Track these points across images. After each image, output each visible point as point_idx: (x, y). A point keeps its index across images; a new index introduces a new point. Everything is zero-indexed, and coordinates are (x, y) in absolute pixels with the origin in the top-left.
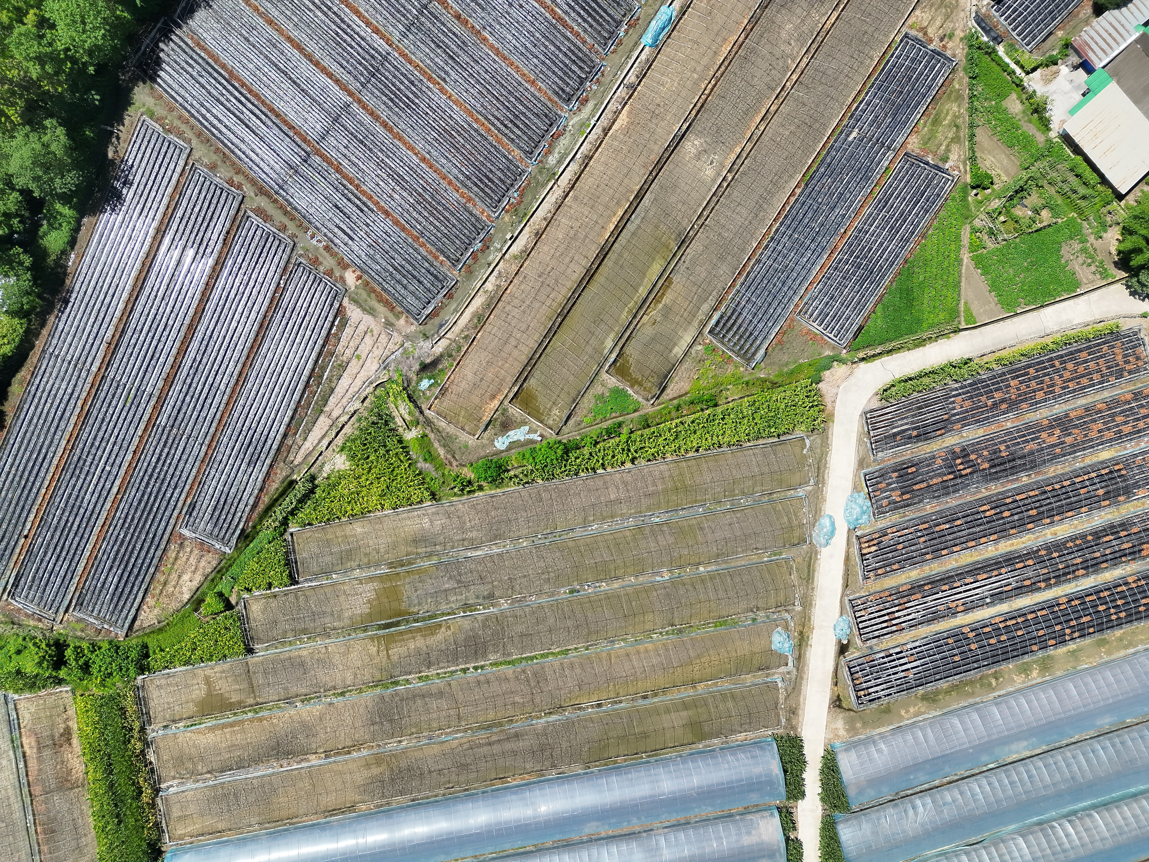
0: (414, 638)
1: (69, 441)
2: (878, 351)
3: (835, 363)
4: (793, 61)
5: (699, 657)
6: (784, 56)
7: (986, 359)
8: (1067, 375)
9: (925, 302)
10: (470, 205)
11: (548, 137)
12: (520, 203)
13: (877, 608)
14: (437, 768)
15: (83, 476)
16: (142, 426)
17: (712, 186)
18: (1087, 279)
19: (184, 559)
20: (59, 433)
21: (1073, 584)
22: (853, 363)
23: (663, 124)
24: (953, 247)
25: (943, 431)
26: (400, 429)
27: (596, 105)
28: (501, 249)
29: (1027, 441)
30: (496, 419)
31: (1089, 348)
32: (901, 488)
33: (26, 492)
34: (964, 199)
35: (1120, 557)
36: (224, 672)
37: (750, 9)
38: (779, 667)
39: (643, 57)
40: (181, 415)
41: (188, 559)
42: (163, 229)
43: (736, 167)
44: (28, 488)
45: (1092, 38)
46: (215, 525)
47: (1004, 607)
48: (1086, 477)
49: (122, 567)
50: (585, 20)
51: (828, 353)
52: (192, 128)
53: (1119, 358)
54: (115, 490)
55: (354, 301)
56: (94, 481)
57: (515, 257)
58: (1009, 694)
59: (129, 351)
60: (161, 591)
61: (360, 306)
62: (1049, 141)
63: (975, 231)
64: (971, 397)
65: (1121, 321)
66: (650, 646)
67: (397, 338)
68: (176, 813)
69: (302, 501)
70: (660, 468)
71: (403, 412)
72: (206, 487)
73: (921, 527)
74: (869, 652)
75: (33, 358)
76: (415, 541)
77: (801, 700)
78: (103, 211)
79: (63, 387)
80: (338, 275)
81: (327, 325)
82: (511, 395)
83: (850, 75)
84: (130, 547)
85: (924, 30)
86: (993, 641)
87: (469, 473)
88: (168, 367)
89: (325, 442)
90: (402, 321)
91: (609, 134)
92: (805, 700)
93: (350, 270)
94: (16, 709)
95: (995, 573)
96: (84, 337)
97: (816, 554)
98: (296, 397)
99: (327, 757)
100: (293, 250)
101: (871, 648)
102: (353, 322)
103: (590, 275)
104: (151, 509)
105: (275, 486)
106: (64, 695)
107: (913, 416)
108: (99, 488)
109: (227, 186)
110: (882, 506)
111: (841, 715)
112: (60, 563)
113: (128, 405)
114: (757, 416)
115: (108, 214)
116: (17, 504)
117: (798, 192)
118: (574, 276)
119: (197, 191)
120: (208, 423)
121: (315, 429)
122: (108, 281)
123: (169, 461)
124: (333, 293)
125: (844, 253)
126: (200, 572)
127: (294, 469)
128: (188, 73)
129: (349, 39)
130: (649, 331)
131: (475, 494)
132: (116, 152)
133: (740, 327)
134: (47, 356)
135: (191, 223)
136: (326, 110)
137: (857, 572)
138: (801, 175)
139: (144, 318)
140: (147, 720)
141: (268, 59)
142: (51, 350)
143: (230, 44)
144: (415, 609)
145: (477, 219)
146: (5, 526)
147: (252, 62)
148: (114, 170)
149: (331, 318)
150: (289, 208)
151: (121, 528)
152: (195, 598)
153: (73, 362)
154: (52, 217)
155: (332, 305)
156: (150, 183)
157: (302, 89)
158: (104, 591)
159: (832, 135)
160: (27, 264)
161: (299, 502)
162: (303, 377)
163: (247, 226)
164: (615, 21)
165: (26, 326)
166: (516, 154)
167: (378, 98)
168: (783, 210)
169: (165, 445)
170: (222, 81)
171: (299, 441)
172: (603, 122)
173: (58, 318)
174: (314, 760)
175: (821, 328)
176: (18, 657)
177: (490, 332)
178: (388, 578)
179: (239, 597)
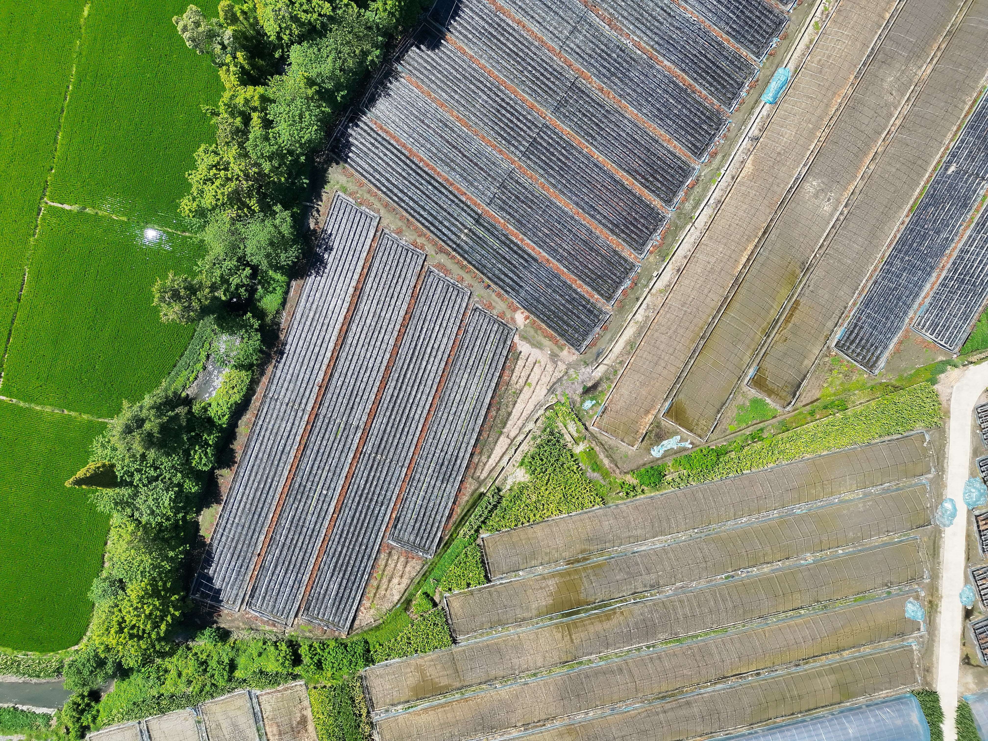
0: (593, 623)
1: (290, 471)
2: (985, 354)
3: (949, 367)
4: (896, 108)
6: (888, 105)
10: (619, 250)
11: (684, 187)
12: (662, 245)
14: (620, 734)
15: (304, 500)
16: (351, 455)
17: (831, 220)
19: (393, 566)
20: (281, 464)
22: (964, 366)
23: (784, 169)
26: (569, 445)
27: (724, 156)
28: (647, 286)
30: (651, 432)
33: (256, 517)
36: (433, 661)
37: (855, 66)
38: (912, 632)
39: (764, 112)
40: (383, 444)
42: (360, 286)
43: (851, 202)
44: (258, 513)
46: (417, 535)
49: (341, 575)
50: (711, 85)
51: (941, 358)
52: (380, 200)
54: (331, 510)
55: (524, 338)
56: (314, 504)
57: (661, 291)
59: (337, 391)
60: (375, 594)
61: (529, 342)
66: (799, 621)
67: (562, 367)
69: (491, 511)
71: (571, 429)
72: (408, 502)
76: (587, 540)
77: (935, 660)
78: (308, 275)
79: (283, 425)
80: (509, 317)
81: (503, 359)
82: (664, 410)
84: (347, 558)
87: (631, 480)
88: (370, 402)
89: (506, 459)
90: (565, 352)
91: (737, 182)
92: (938, 659)
93: (519, 312)
94: (259, 703)
96: (298, 383)
97: (940, 533)
98: (480, 422)
99: (525, 729)
100: (470, 298)
102: (523, 355)
103: (727, 303)
104: (362, 524)
105: (465, 499)
106: (298, 688)
108: (318, 509)
109: (412, 247)
111: (970, 671)
112: (288, 575)
113: (339, 437)
115: (313, 277)
116: (249, 527)
117: (907, 220)
118: (713, 304)
119: (387, 253)
120: (405, 449)
121: (497, 448)
122: (316, 334)
123: (375, 483)
124: (506, 332)
125: (949, 271)
126: (406, 576)
127: (481, 483)
128: (374, 153)
129: (508, 115)
130: (781, 348)
131: (638, 497)
132: (317, 223)
133: (862, 339)
134: (268, 400)
135: (383, 280)
136: (493, 178)
137: (977, 547)
138: (909, 206)
139: (348, 363)
140: (371, 705)
141: (441, 137)
142: (271, 395)
143: (408, 126)
144: (591, 599)
145: (626, 261)
146: (240, 546)
147: (428, 140)
148: (316, 239)
149: (505, 353)
150: (465, 263)
151: (338, 542)
152: (404, 598)
153: (291, 404)
154: (266, 282)
155: (505, 343)
156: (347, 248)
157: (471, 161)
158: (327, 597)
159: (934, 170)
160: (256, 326)
161: (489, 512)
162: (484, 404)
163: (430, 280)
164: (738, 84)
165: (250, 376)
166: (657, 203)
167: (535, 163)
168: (895, 237)
169: (371, 469)
170: (403, 158)
171: (484, 459)
172: (732, 171)
173: (276, 367)
174: (514, 733)
175: (933, 337)
176: (260, 659)
177: (641, 357)
178: (568, 573)
179: (442, 597)
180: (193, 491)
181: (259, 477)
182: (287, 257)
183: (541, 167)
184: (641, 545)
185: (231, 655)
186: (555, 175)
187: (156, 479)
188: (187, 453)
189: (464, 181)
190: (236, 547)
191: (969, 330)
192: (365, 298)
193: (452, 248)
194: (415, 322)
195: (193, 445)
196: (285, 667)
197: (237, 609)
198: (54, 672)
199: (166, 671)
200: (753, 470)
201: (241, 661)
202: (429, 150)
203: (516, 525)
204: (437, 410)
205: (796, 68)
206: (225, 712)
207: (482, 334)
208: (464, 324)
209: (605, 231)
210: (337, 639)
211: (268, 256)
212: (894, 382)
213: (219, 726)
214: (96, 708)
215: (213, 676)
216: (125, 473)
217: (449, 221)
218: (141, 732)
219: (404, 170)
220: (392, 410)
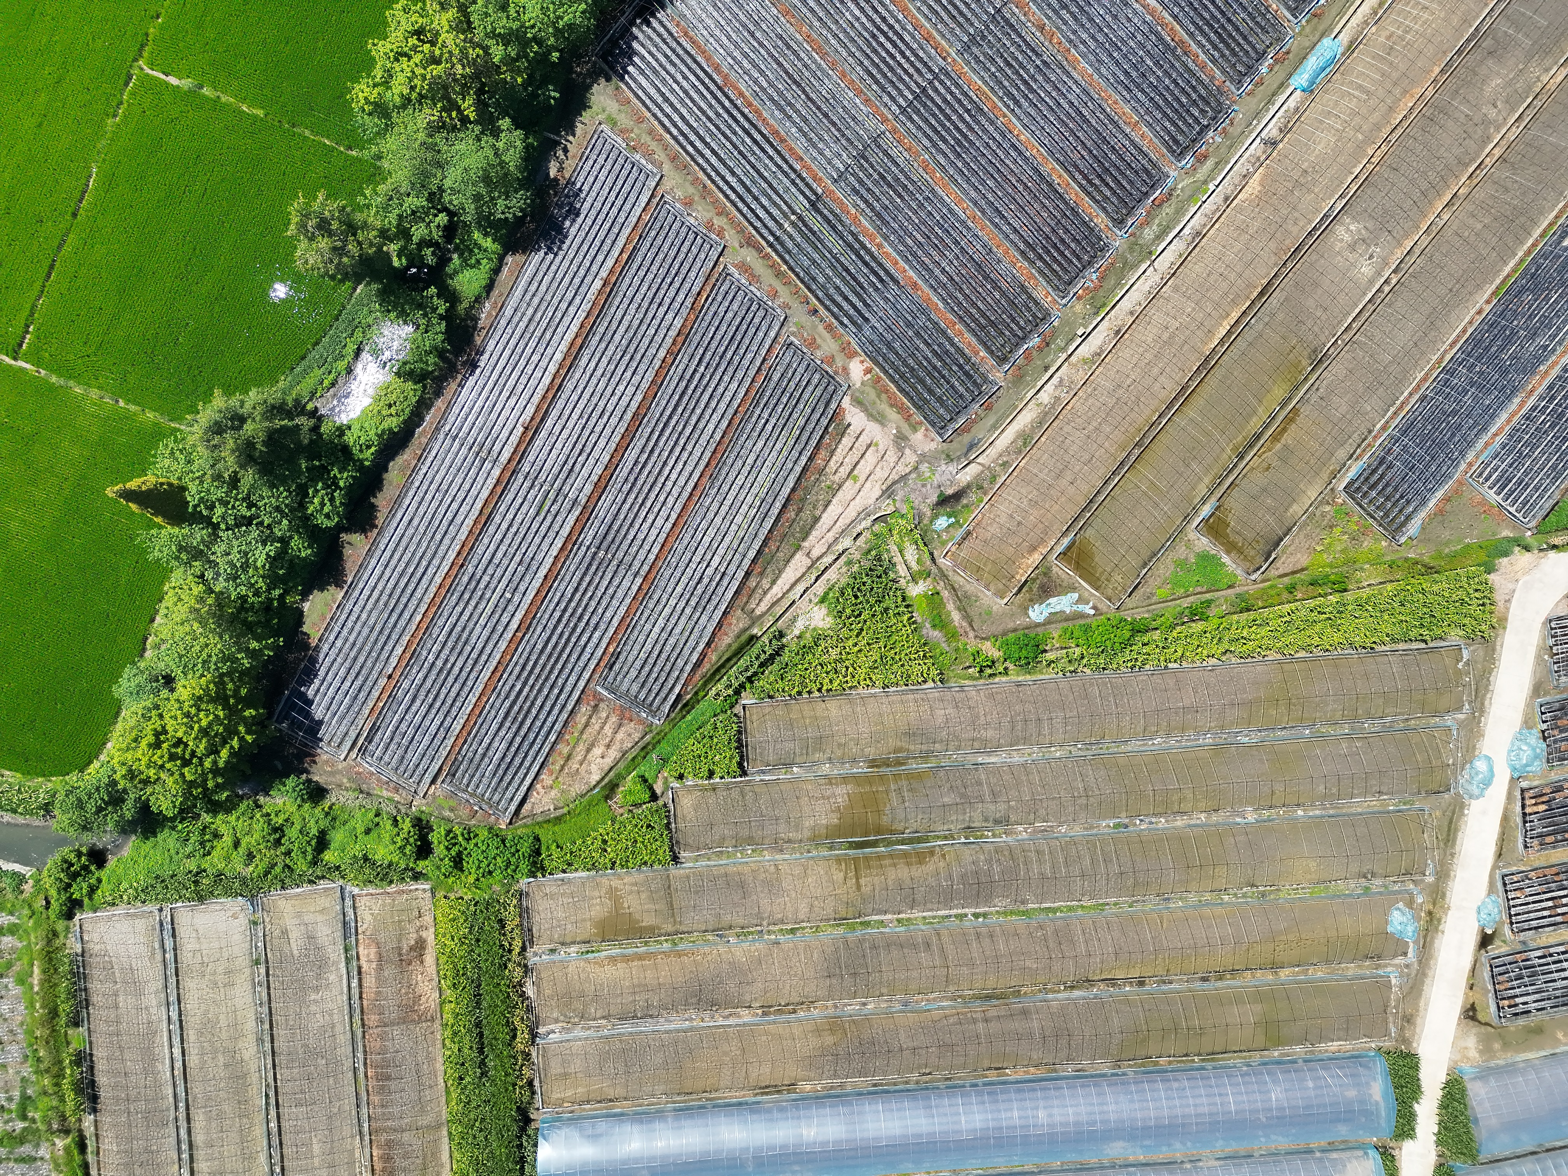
0: (895, 865)
1: (459, 553)
3: (1517, 549)
4: (1498, 129)
6: (1487, 122)
10: (1029, 285)
11: (1147, 202)
12: (1098, 288)
13: (1539, 889)
14: (910, 1045)
15: (473, 603)
16: (559, 543)
17: (1368, 289)
19: (597, 727)
20: (446, 541)
22: (1541, 550)
23: (1309, 198)
26: (903, 582)
27: (1217, 164)
28: (1065, 349)
30: (1034, 580)
33: (395, 616)
36: (636, 884)
37: (1445, 52)
38: (1395, 956)
39: (1290, 104)
40: (613, 534)
43: (1404, 267)
44: (398, 611)
46: (643, 686)
49: (514, 729)
50: (1215, 47)
51: (1507, 533)
52: (666, 147)
54: (514, 625)
55: (858, 402)
56: (488, 611)
57: (1085, 361)
59: (552, 440)
60: (562, 768)
61: (865, 410)
66: (1219, 910)
67: (910, 458)
68: (555, 1068)
69: (765, 664)
70: (1255, 667)
71: (909, 557)
72: (636, 633)
74: (1520, 948)
75: (421, 437)
76: (907, 734)
77: (1423, 1004)
78: (535, 249)
79: (458, 480)
80: (839, 364)
81: (819, 431)
82: (1059, 549)
84: (528, 704)
87: (991, 650)
88: (601, 466)
89: (800, 588)
90: (919, 435)
91: (1234, 204)
92: (1427, 1005)
93: (857, 360)
94: (355, 908)
96: (493, 417)
97: (1462, 808)
98: (768, 524)
99: (765, 1014)
100: (783, 325)
101: (1524, 943)
102: (852, 430)
104: (560, 656)
105: (726, 640)
106: (420, 894)
108: (495, 620)
109: (705, 230)
110: (1559, 751)
111: (1474, 1030)
112: (431, 716)
113: (543, 514)
115: (542, 253)
116: (381, 632)
117: (1487, 308)
118: (1163, 394)
119: (663, 234)
120: (646, 547)
121: (788, 570)
122: (532, 344)
123: (589, 594)
124: (831, 388)
125: (1541, 398)
126: (616, 746)
127: (755, 620)
128: (668, 72)
129: (888, 46)
130: (1259, 479)
131: (997, 680)
132: (561, 169)
133: (1387, 485)
134: (441, 437)
135: (650, 276)
136: (848, 140)
137: (1516, 837)
138: (1494, 287)
139: (575, 397)
140: (529, 939)
141: (780, 64)
142: (447, 428)
143: (729, 38)
144: (900, 826)
145: (1037, 303)
146: (361, 659)
147: (756, 66)
148: (556, 194)
149: (824, 422)
150: (784, 267)
151: (518, 677)
152: (606, 780)
153: (475, 448)
154: (467, 250)
155: (827, 405)
156: (602, 216)
157: (819, 108)
158: (486, 760)
159: (1542, 236)
160: (441, 310)
161: (762, 665)
162: (780, 498)
163: (724, 288)
164: (1257, 52)
165: (419, 393)
166: (1100, 220)
167: (919, 128)
168: (1464, 331)
169: (587, 569)
170: (713, 87)
171: (765, 584)
172: (1227, 187)
173: (461, 386)
174: (746, 1017)
175: (1499, 499)
176: (367, 838)
177: (1038, 461)
178: (867, 780)
179: (667, 787)
180: (303, 555)
181: (408, 555)
182: (507, 207)
183: (928, 137)
184: (989, 754)
185: (323, 824)
186: (948, 151)
187: (249, 521)
188: (302, 493)
189: (803, 140)
190: (355, 659)
191: (1557, 496)
192: (618, 299)
193: (767, 242)
194: (690, 350)
195: (313, 480)
196: (405, 854)
197: (342, 757)
198: (40, 808)
199: (217, 836)
200: (1184, 664)
201: (337, 837)
202: (756, 81)
203: (799, 693)
204: (704, 494)
205: (1351, 43)
206: (299, 915)
207: (792, 385)
208: (766, 366)
209: (1013, 252)
210: (491, 828)
211: (477, 198)
212: (1426, 559)
213: (285, 933)
214: (97, 875)
215: (288, 853)
216: (201, 500)
217: (770, 199)
218: (161, 925)
219: (711, 106)
220: (633, 485)
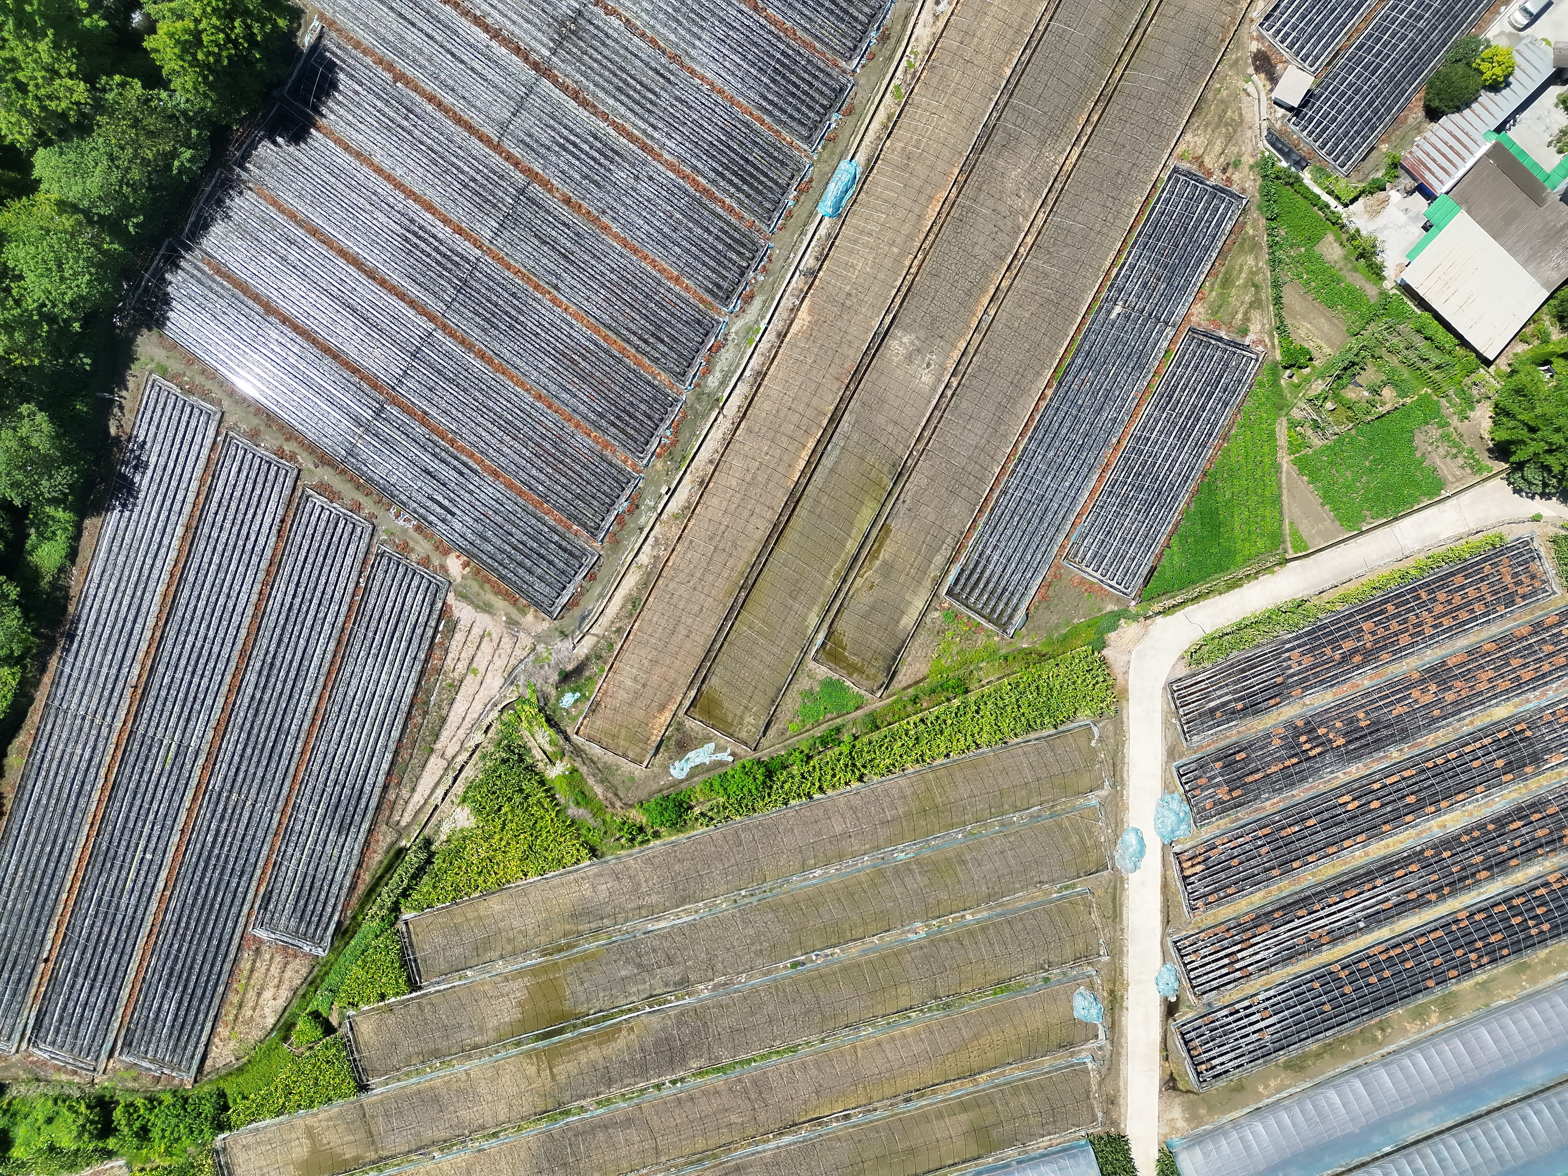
0: (585, 1048)
1: (92, 824)
2: (1179, 600)
3: (1123, 621)
4: (1026, 217)
5: (976, 1037)
6: (1013, 212)
7: (1326, 597)
8: (1439, 609)
9: (1237, 526)
10: (607, 453)
11: (704, 351)
12: (674, 444)
13: (1211, 949)
15: (116, 871)
16: (189, 795)
17: (932, 396)
18: (1454, 476)
19: (263, 970)
20: (78, 816)
21: (1474, 893)
22: (1146, 618)
23: (857, 319)
24: (1266, 449)
25: (1278, 699)
26: (541, 765)
27: (765, 302)
28: (655, 508)
29: (1391, 703)
30: (669, 738)
31: (1464, 569)
32: (1227, 782)
33: (41, 899)
34: (1275, 383)
35: (1535, 848)
36: (331, 1119)
37: (959, 154)
38: (1086, 1041)
39: (822, 231)
40: (241, 775)
41: (268, 970)
42: (194, 524)
43: (962, 368)
44: (43, 894)
45: (1428, 155)
46: (301, 920)
47: (1384, 933)
48: (1478, 745)
49: (180, 988)
50: (739, 189)
51: (1110, 607)
52: (221, 384)
53: (1508, 579)
54: (161, 885)
55: (462, 596)
56: (132, 876)
57: (676, 517)
58: (1403, 1049)
59: (163, 693)
60: (236, 1016)
61: (471, 602)
62: (1383, 294)
63: (1293, 425)
64: (1310, 651)
65: (1505, 530)
66: (908, 1030)
67: (526, 641)
69: (416, 876)
70: (897, 782)
71: (541, 741)
72: (284, 868)
73: (1260, 833)
74: (1206, 1010)
75: (34, 717)
76: (574, 915)
77: (1121, 1084)
78: (110, 509)
79: (79, 752)
80: (437, 563)
81: (430, 632)
82: (687, 703)
83: (1105, 230)
84: (189, 961)
85: (1199, 160)
86: (1373, 979)
87: (638, 816)
88: (217, 710)
89: (440, 792)
90: (530, 617)
91: (787, 340)
92: (1126, 1084)
93: (453, 555)
95: (1367, 886)
96: (100, 683)
97: (1122, 882)
98: (395, 734)
100: (372, 535)
101: (1209, 1005)
102: (463, 625)
103: (778, 531)
104: (212, 905)
105: (377, 858)
106: (117, 1172)
107: (1234, 683)
108: (139, 884)
109: (276, 458)
110: (1205, 810)
111: (1178, 1100)
112: (96, 991)
113: (168, 767)
114: (1024, 702)
115: (118, 512)
116: (30, 917)
117: (1050, 393)
118: (757, 534)
119: (236, 469)
120: (278, 782)
121: (425, 775)
122: (125, 603)
123: (228, 840)
124: (433, 587)
126: (286, 985)
127: (401, 832)
129: (423, 246)
130: (865, 598)
131: (650, 844)
132: (120, 426)
133: (988, 582)
134: (53, 712)
135: (232, 513)
137: (1180, 902)
138: (1051, 371)
139: (179, 647)
142: (56, 704)
144: (583, 1009)
145: (618, 469)
146: (15, 948)
148: (120, 451)
149: (433, 621)
150: (362, 480)
151: (174, 935)
152: (282, 1021)
153: (89, 717)
154: (42, 524)
155: (433, 604)
156: (171, 464)
157: (365, 319)
158: (159, 1024)
159: (1088, 313)
160: (13, 596)
161: (413, 878)
162: (403, 706)
163: (307, 511)
164: (780, 187)
165: (18, 676)
166: (663, 378)
167: (469, 319)
168: (1032, 419)
169: (222, 817)
170: (255, 317)
171: (405, 793)
172: (777, 324)
175: (1098, 575)
176: (50, 1127)
177: (650, 621)
178: (543, 969)
179: (342, 1016)
181: (42, 835)
182: (52, 486)
183: (478, 326)
184: (658, 919)
186: (502, 337)
190: (9, 950)
191: (1151, 563)
192: (204, 542)
194: (285, 577)
197: (13, 1050)
204: (327, 717)
205: (869, 160)
207: (394, 592)
208: (364, 579)
210: (175, 1091)
211: (17, 485)
212: (1039, 647)
220: (254, 721)
